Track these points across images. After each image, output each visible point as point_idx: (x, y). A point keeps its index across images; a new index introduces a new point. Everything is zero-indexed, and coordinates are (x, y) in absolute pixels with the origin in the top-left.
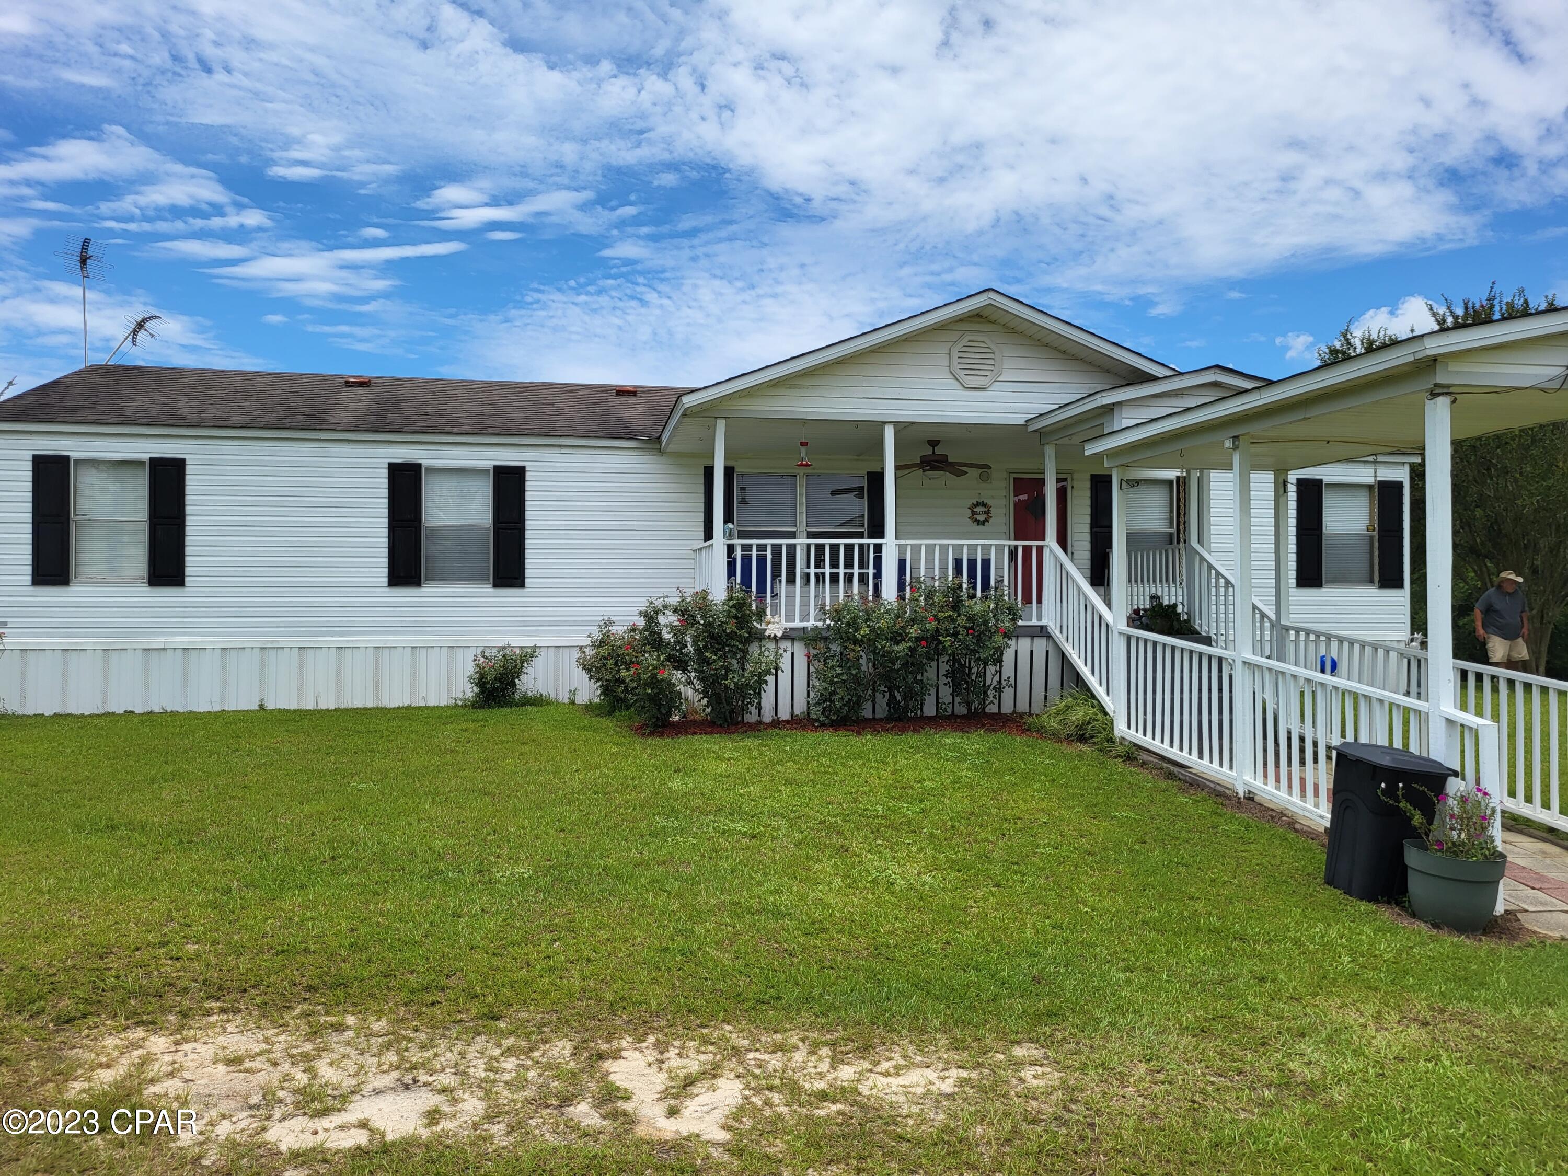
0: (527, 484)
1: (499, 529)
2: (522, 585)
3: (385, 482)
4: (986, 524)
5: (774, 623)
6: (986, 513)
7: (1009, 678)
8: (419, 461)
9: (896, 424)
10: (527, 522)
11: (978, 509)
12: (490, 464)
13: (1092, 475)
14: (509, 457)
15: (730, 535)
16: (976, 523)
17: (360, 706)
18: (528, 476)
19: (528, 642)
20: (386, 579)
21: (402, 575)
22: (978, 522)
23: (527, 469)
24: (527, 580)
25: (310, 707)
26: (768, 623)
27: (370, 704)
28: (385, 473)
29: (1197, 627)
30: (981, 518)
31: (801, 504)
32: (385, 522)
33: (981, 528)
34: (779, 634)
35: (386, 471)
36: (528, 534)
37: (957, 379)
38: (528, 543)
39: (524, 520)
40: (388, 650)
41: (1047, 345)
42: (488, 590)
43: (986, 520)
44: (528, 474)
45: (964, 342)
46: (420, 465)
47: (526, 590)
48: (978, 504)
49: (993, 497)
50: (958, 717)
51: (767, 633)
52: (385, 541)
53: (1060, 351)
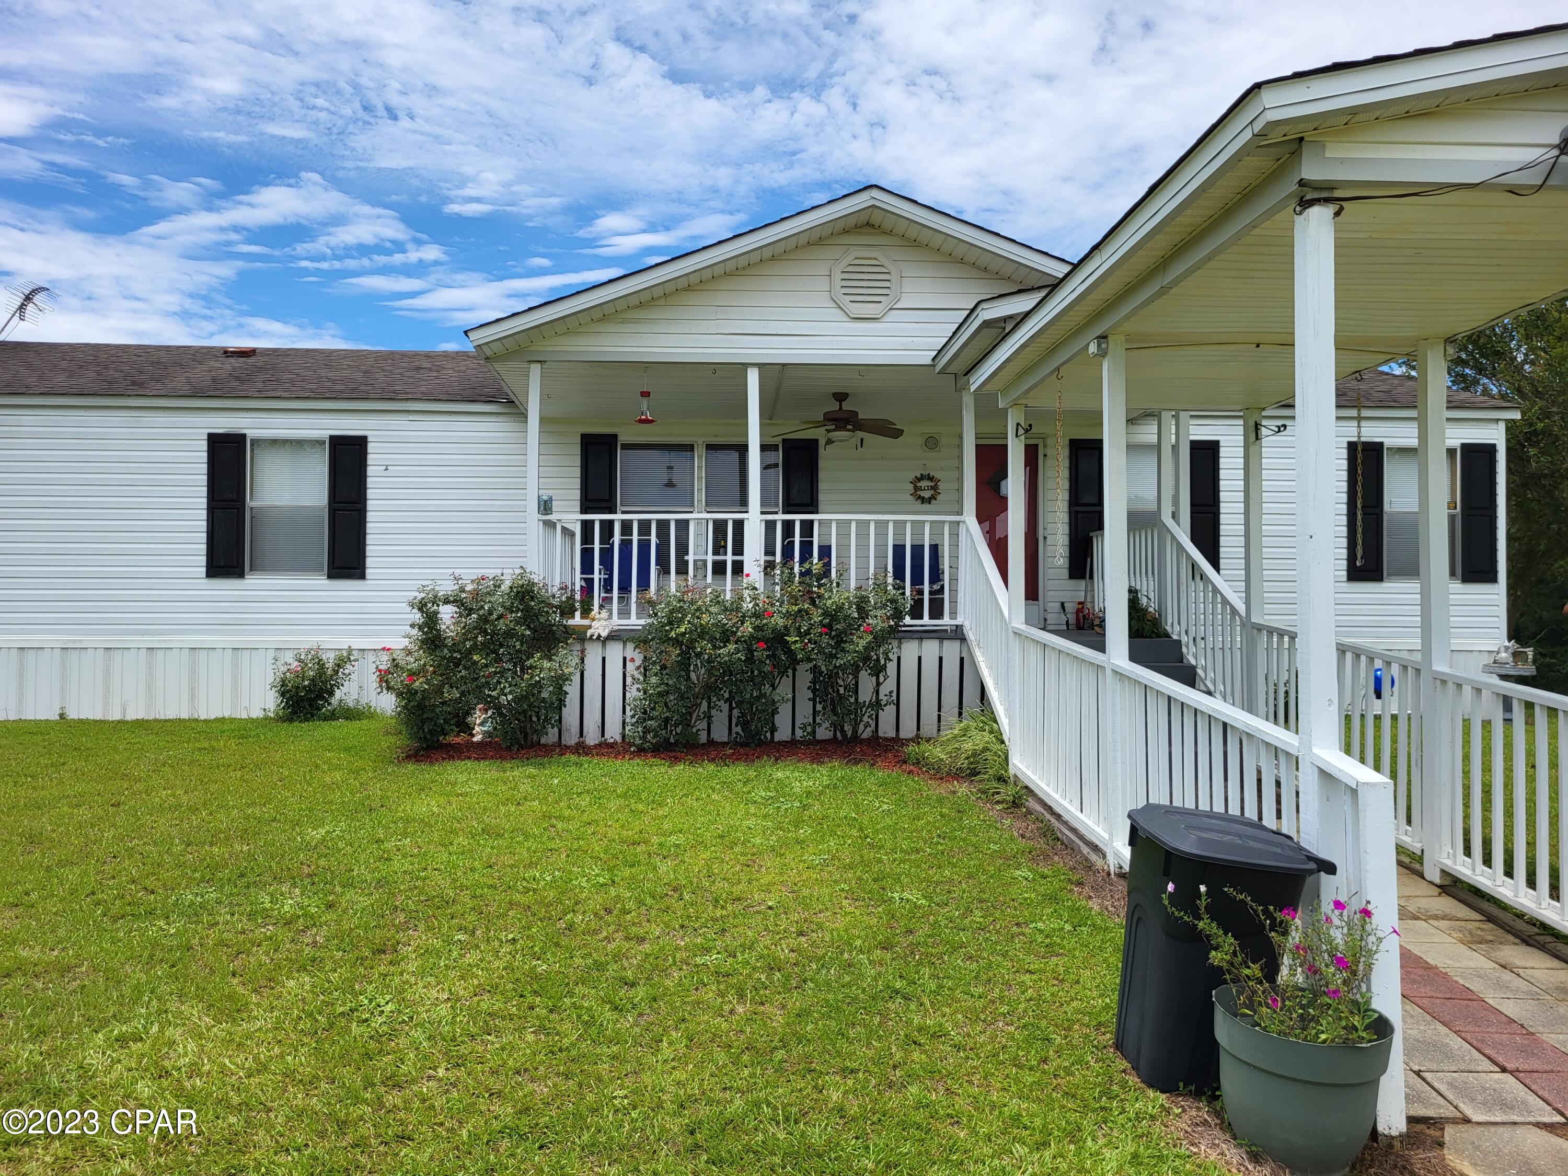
0: (369, 457)
1: (335, 510)
2: (362, 576)
3: (204, 456)
4: (933, 502)
5: (600, 620)
6: (932, 488)
7: (891, 692)
8: (244, 431)
9: (760, 366)
10: (369, 503)
11: (923, 484)
12: (325, 434)
13: (1071, 441)
14: (349, 426)
15: (545, 509)
16: (919, 501)
17: (172, 716)
18: (371, 447)
19: (344, 643)
20: (204, 569)
21: (222, 564)
22: (923, 500)
23: (369, 439)
24: (368, 571)
25: (117, 716)
26: (593, 620)
27: (185, 715)
28: (204, 445)
29: (1169, 628)
30: (927, 494)
31: (700, 478)
32: (203, 502)
33: (926, 506)
34: (604, 634)
35: (205, 443)
36: (370, 516)
37: (840, 308)
38: (370, 527)
39: (365, 499)
40: (206, 651)
41: (961, 261)
42: (322, 581)
43: (934, 497)
44: (370, 446)
45: (849, 259)
46: (244, 436)
47: (367, 582)
48: (922, 478)
49: (942, 469)
50: (819, 742)
51: (589, 633)
52: (203, 525)
53: (979, 268)
